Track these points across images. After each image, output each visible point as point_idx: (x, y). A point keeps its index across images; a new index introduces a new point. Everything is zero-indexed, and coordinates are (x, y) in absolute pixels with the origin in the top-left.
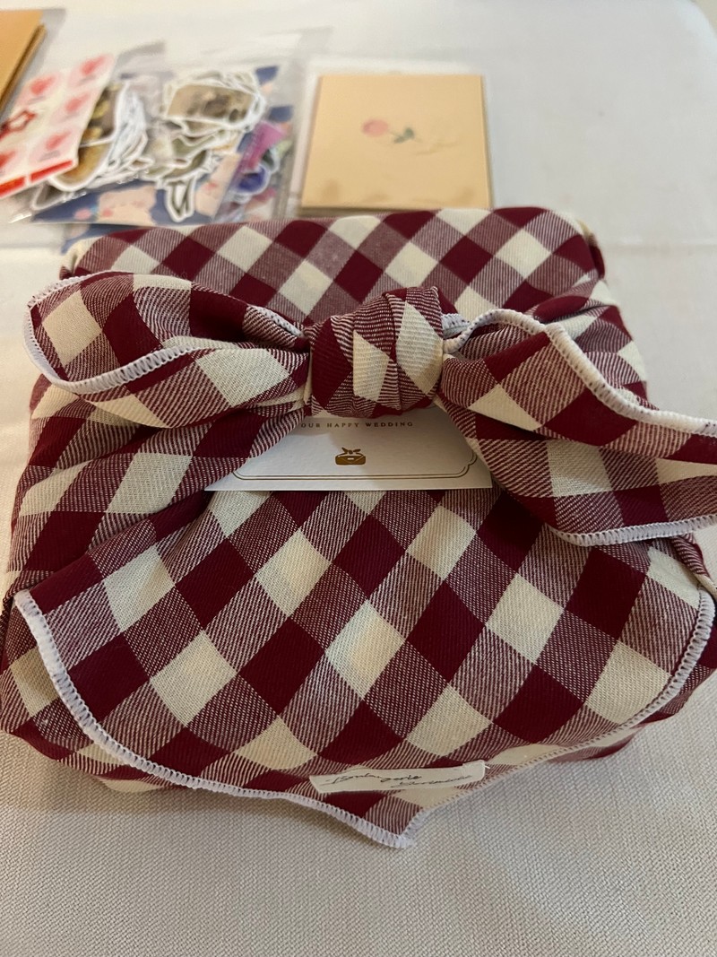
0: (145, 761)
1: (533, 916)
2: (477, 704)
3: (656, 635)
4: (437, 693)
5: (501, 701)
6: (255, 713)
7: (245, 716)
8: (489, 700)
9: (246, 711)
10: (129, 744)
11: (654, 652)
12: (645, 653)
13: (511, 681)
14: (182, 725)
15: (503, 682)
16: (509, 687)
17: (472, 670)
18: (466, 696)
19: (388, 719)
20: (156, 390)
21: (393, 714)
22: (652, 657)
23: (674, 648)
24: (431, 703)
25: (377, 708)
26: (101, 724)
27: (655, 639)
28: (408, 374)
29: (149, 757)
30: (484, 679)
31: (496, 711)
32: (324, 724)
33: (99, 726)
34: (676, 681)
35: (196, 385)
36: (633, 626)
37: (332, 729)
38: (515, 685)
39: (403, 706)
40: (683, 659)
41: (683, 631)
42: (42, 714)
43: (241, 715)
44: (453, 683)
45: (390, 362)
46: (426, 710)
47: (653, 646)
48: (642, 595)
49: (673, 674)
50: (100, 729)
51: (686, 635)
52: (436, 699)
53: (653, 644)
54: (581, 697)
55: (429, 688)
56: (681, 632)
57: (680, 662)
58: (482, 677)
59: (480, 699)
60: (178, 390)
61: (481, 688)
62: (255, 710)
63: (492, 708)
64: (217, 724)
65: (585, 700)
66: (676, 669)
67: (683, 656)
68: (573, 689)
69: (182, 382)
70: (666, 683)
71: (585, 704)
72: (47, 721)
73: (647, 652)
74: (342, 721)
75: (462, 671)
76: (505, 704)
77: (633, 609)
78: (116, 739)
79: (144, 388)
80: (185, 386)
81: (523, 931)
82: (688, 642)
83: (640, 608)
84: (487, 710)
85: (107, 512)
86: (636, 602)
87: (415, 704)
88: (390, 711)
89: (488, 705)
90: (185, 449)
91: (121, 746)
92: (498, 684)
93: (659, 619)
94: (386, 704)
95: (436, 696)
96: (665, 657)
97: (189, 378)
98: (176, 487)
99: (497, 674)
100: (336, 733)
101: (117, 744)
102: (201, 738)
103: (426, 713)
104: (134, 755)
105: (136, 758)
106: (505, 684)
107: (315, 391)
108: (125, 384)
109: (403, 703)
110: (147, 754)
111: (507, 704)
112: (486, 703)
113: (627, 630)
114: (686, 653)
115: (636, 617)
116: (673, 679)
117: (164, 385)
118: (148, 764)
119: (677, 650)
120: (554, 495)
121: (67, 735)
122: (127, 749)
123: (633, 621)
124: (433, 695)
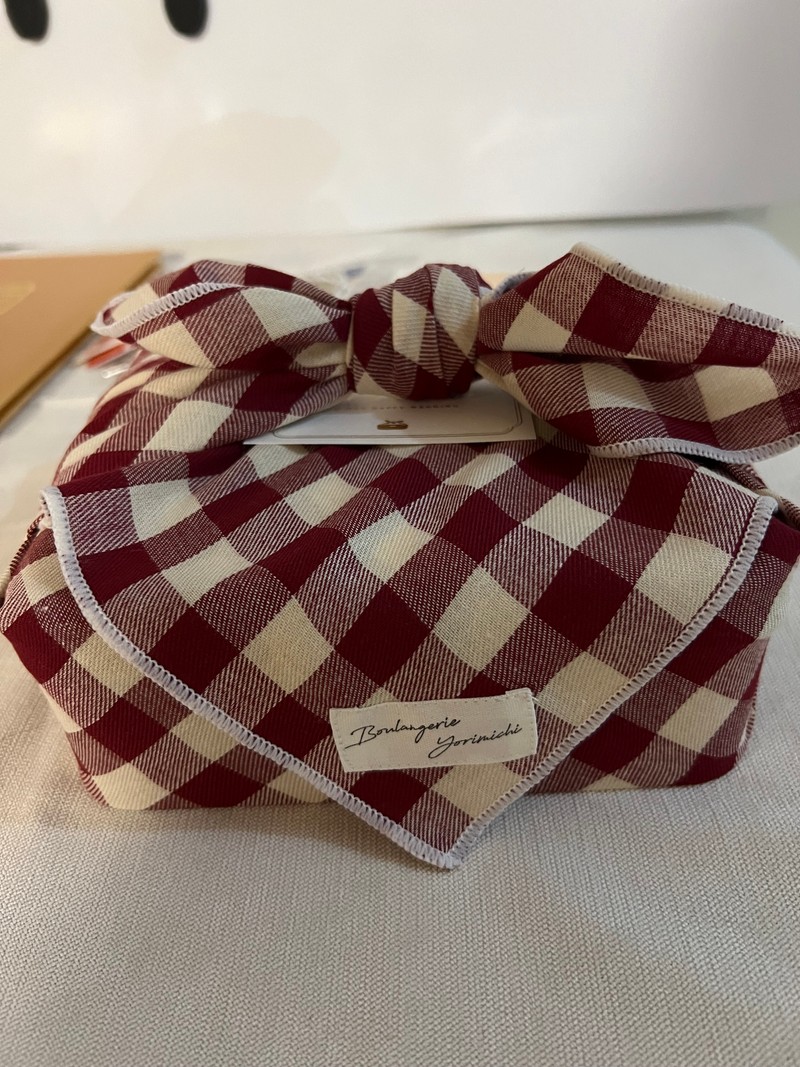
0: (144, 656)
1: (613, 943)
2: (511, 587)
3: (711, 517)
4: (466, 575)
5: (538, 584)
6: (268, 592)
7: (257, 595)
8: (524, 583)
9: (259, 590)
10: (129, 631)
11: (709, 533)
12: (700, 536)
13: (548, 563)
14: (188, 605)
15: (539, 564)
16: (546, 570)
17: (504, 552)
18: (498, 578)
19: (413, 602)
20: (202, 316)
21: (419, 597)
22: (708, 539)
23: (732, 528)
24: (460, 585)
25: (401, 591)
26: (102, 607)
27: (709, 522)
28: (447, 329)
29: (148, 651)
30: (518, 561)
31: (533, 596)
32: (342, 607)
33: (100, 609)
34: (738, 563)
35: (239, 313)
36: (685, 516)
37: (351, 612)
38: (553, 566)
39: (429, 588)
40: (744, 540)
41: (741, 512)
42: (43, 602)
43: (253, 594)
44: (483, 564)
45: (428, 315)
46: (455, 593)
47: (708, 528)
48: (692, 485)
49: (735, 555)
50: (101, 612)
51: (744, 515)
52: (465, 581)
53: (707, 525)
54: (630, 579)
55: (458, 570)
56: (738, 513)
57: (740, 543)
58: (516, 559)
59: (514, 581)
60: (222, 316)
61: (515, 570)
62: (269, 590)
63: (528, 592)
64: (226, 603)
65: (635, 583)
66: (738, 550)
67: (743, 536)
68: (620, 572)
69: (226, 309)
70: (728, 564)
71: (636, 587)
72: (47, 608)
73: (702, 535)
74: (361, 603)
75: (493, 554)
76: (543, 588)
77: (683, 500)
78: (116, 624)
79: (191, 314)
80: (229, 313)
81: (602, 960)
82: (747, 523)
83: (690, 497)
84: (523, 595)
85: (144, 449)
86: (686, 493)
87: (442, 586)
88: (414, 593)
89: (523, 589)
90: (227, 399)
91: (120, 633)
92: (534, 567)
93: (712, 502)
94: (411, 587)
95: (466, 578)
96: (723, 537)
97: (233, 305)
98: (215, 430)
99: (532, 556)
100: (354, 617)
101: (116, 629)
102: (207, 622)
103: (454, 596)
104: (132, 645)
105: (135, 650)
106: (541, 566)
107: (356, 350)
108: (174, 309)
109: (429, 585)
110: (146, 647)
111: (545, 589)
112: (521, 587)
113: (679, 521)
114: (746, 533)
115: (687, 507)
116: (736, 561)
117: (210, 310)
118: (147, 660)
119: (735, 530)
120: (592, 407)
121: (65, 622)
122: (126, 638)
123: (684, 511)
124: (461, 576)
